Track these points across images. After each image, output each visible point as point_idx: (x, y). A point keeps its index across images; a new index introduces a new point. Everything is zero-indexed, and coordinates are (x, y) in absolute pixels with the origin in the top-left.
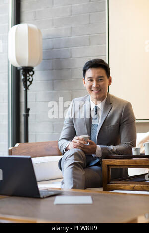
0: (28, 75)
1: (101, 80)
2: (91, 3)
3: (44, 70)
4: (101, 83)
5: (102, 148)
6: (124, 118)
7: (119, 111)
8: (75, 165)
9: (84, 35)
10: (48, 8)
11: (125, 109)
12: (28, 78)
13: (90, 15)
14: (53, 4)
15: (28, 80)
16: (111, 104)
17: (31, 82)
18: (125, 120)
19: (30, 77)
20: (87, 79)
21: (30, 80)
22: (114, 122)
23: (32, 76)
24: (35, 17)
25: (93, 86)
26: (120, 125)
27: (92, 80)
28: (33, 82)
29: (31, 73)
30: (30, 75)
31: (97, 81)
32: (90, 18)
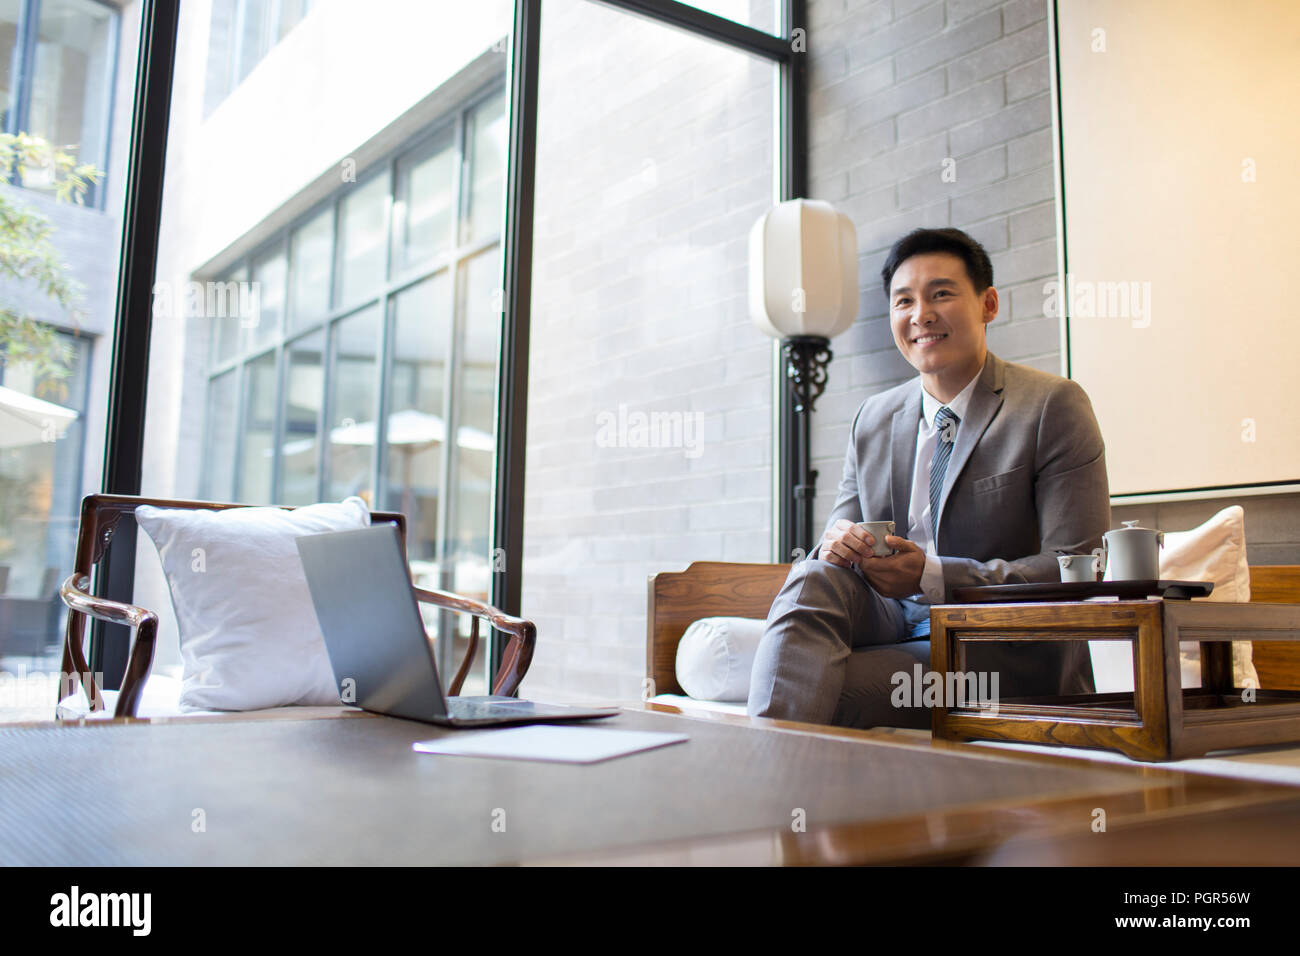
0: (812, 365)
1: (943, 294)
2: (1009, 107)
3: (872, 352)
4: (944, 308)
5: (945, 567)
6: (1047, 446)
7: (1028, 418)
8: (800, 624)
9: (989, 217)
10: (882, 152)
11: (1049, 406)
12: (812, 374)
13: (1006, 150)
14: (896, 137)
15: (813, 380)
16: (998, 392)
17: (821, 387)
18: (1054, 452)
19: (820, 370)
20: (894, 300)
21: (820, 379)
22: (1006, 462)
23: (824, 365)
24: (848, 189)
25: (913, 320)
26: (1032, 476)
27: (908, 301)
28: (828, 386)
29: (822, 358)
30: (818, 364)
31: (929, 298)
32: (1006, 160)
